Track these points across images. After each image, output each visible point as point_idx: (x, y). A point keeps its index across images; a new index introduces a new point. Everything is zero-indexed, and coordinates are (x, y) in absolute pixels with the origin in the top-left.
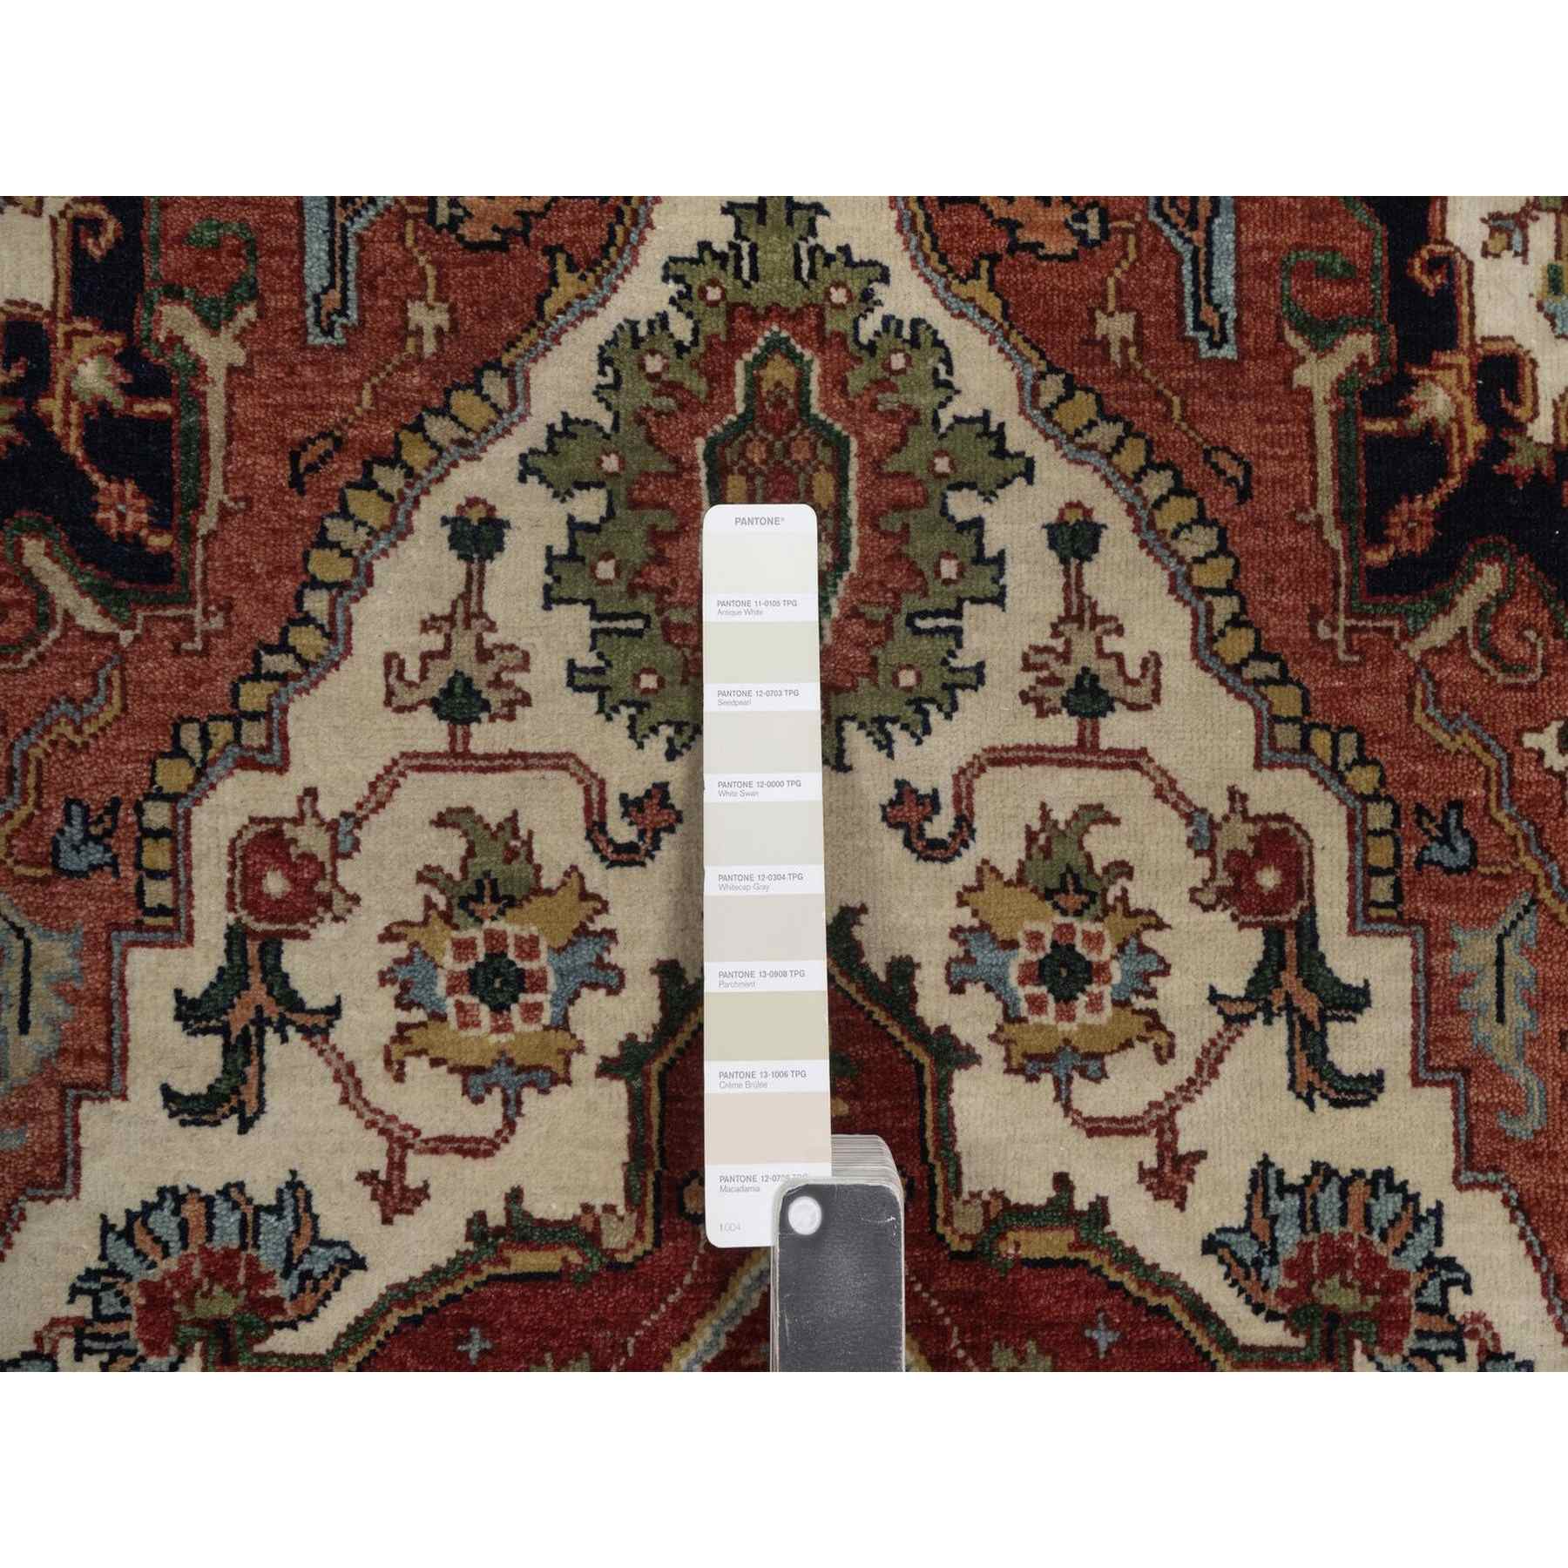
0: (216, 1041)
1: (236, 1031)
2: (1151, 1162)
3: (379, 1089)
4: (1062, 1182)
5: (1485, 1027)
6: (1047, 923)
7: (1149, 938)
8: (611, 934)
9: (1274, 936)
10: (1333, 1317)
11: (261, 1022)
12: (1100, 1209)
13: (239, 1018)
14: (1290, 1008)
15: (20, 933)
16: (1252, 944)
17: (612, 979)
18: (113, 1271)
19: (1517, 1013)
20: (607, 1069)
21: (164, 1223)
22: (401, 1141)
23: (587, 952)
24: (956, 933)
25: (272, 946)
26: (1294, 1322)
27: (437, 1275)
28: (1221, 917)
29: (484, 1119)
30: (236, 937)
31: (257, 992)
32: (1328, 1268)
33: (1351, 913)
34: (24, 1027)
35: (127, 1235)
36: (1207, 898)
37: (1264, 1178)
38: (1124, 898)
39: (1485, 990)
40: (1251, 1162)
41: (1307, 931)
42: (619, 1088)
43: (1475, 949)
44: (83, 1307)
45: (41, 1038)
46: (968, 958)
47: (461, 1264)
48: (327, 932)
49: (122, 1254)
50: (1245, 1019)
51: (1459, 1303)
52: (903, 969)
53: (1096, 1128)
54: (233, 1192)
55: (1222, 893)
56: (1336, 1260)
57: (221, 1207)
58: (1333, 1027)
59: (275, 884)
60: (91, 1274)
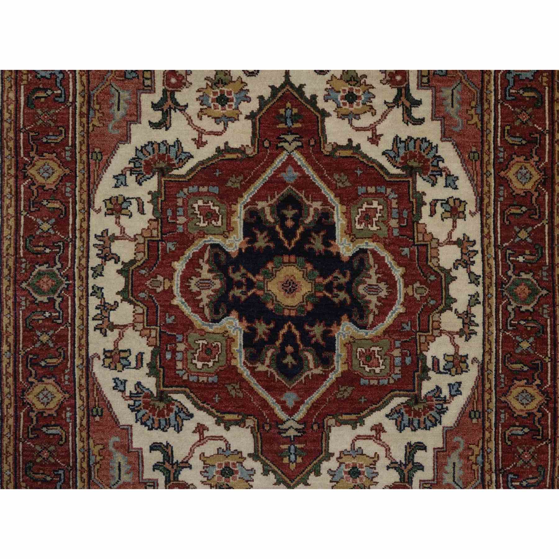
0: (160, 112)
1: (165, 110)
2: (370, 136)
3: (196, 122)
4: (350, 140)
5: (449, 108)
6: (347, 88)
7: (371, 90)
8: (248, 90)
9: (399, 90)
10: (412, 167)
11: (170, 108)
12: (358, 146)
13: (165, 108)
14: (403, 104)
15: (117, 91)
16: (395, 91)
17: (248, 100)
18: (138, 158)
19: (456, 105)
20: (247, 117)
21: (149, 149)
22: (201, 132)
23: (243, 94)
24: (326, 89)
25: (172, 93)
26: (403, 169)
27: (209, 159)
28: (387, 86)
29: (220, 128)
30: (165, 91)
31: (170, 102)
32: (411, 158)
33: (418, 85)
34: (119, 109)
35: (141, 151)
36: (384, 82)
37: (396, 140)
38: (365, 82)
39: (449, 101)
40: (393, 136)
41: (407, 89)
42: (250, 121)
43: (447, 92)
44: (132, 165)
45: (122, 112)
46: (329, 95)
47: (214, 157)
48: (185, 90)
49: (140, 155)
50: (393, 107)
51: (441, 165)
52: (314, 97)
53: (358, 129)
54: (164, 142)
55: (387, 81)
56: (413, 156)
57: (162, 145)
58: (413, 109)
59: (173, 80)
60: (134, 159)
